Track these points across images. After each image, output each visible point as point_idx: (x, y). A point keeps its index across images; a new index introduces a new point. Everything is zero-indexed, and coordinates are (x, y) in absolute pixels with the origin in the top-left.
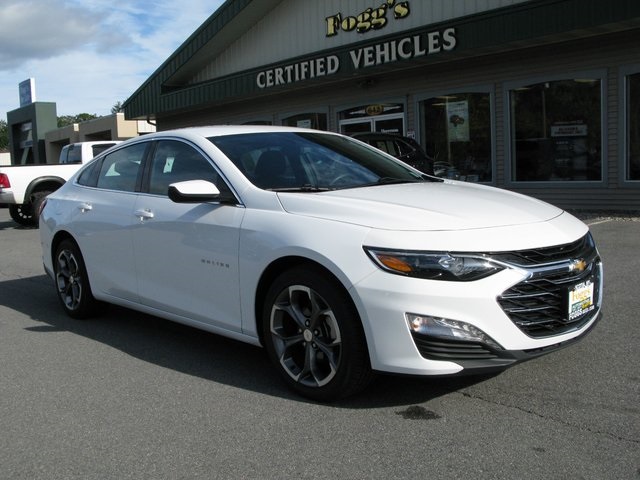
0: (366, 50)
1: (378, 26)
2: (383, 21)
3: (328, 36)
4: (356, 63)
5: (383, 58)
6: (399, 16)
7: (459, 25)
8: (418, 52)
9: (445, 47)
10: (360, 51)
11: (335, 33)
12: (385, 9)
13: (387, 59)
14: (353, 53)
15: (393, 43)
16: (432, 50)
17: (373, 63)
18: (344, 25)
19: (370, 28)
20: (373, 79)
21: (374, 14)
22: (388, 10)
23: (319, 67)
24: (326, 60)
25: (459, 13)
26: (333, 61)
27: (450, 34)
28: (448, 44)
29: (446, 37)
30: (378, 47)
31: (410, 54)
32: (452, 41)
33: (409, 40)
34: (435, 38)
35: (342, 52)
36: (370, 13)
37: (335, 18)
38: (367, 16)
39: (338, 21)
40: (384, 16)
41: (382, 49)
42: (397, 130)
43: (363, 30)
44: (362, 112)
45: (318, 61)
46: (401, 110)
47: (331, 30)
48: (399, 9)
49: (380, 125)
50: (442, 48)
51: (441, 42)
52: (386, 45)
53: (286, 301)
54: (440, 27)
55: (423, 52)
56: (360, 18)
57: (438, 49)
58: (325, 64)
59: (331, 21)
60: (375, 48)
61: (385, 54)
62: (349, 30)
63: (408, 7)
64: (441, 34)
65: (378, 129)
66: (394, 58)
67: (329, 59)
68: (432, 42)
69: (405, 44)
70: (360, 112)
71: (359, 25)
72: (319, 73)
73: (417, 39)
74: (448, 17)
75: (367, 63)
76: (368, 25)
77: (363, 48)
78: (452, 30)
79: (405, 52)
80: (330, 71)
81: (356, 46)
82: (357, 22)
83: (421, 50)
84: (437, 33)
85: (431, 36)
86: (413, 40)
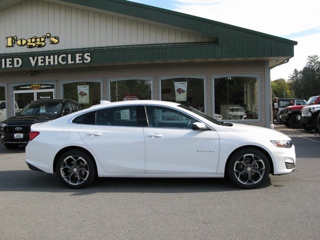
0: (40, 58)
1: (40, 46)
2: (43, 44)
3: (7, 46)
4: (33, 63)
5: (49, 62)
6: (53, 43)
7: (93, 51)
8: (70, 62)
9: (85, 61)
10: (36, 58)
11: (13, 46)
12: (45, 38)
13: (52, 63)
14: (31, 58)
15: (56, 56)
16: (78, 61)
17: (43, 64)
18: (19, 42)
19: (35, 46)
21: (38, 40)
22: (46, 39)
23: (8, 63)
24: (13, 60)
25: (91, 46)
26: (18, 61)
27: (88, 55)
28: (87, 60)
29: (85, 56)
30: (47, 57)
31: (65, 62)
32: (89, 59)
33: (65, 56)
34: (80, 56)
35: (24, 56)
36: (36, 39)
37: (13, 38)
38: (33, 40)
39: (14, 40)
40: (44, 42)
41: (49, 58)
42: (49, 97)
43: (31, 47)
44: (29, 87)
45: (8, 60)
46: (52, 87)
47: (10, 44)
48: (53, 39)
49: (39, 94)
50: (83, 61)
51: (83, 58)
52: (52, 57)
54: (83, 51)
55: (73, 62)
56: (29, 41)
57: (81, 62)
58: (13, 62)
59: (10, 40)
60: (45, 57)
61: (50, 61)
62: (22, 45)
63: (58, 39)
64: (83, 55)
65: (38, 98)
66: (56, 63)
67: (15, 60)
68: (78, 58)
69: (63, 58)
70: (27, 87)
71: (28, 44)
72: (8, 66)
73: (69, 56)
74: (86, 46)
75: (40, 64)
76: (34, 44)
77: (37, 56)
78: (89, 54)
79: (62, 61)
80: (15, 66)
81: (34, 55)
82: (27, 42)
83: (72, 61)
84: (81, 54)
85: (77, 55)
86: (67, 56)
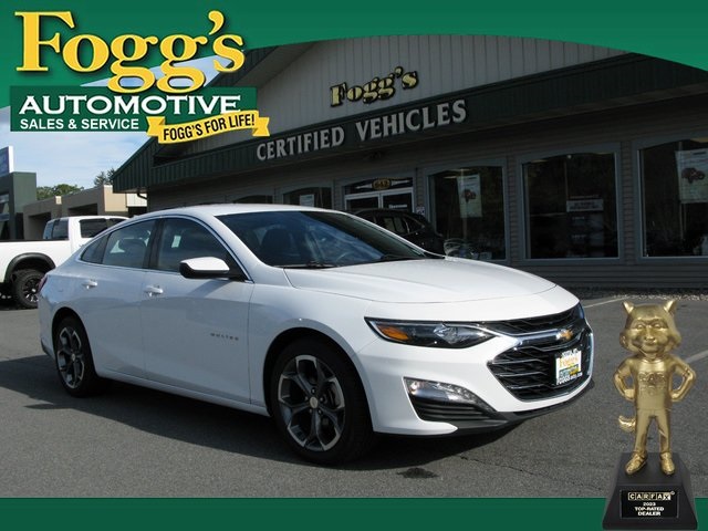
0: (373, 121)
1: (385, 97)
2: (390, 91)
3: (333, 106)
4: (362, 135)
5: (390, 129)
6: (407, 87)
7: (470, 96)
8: (427, 125)
9: (455, 119)
10: (367, 122)
11: (341, 104)
12: (393, 79)
13: (394, 131)
14: (359, 125)
15: (401, 115)
16: (441, 122)
17: (379, 135)
18: (350, 95)
19: (377, 98)
20: (381, 152)
21: (381, 84)
22: (396, 80)
23: (323, 138)
24: (331, 131)
25: (469, 84)
26: (338, 133)
27: (460, 106)
28: (458, 116)
29: (456, 108)
30: (385, 119)
31: (418, 127)
32: (462, 113)
33: (417, 111)
34: (444, 109)
35: (347, 123)
36: (377, 83)
37: (340, 87)
38: (373, 86)
39: (343, 91)
40: (391, 86)
41: (390, 121)
42: (405, 206)
43: (370, 100)
44: (370, 186)
45: (322, 133)
46: (410, 185)
47: (336, 100)
48: (408, 79)
49: (388, 200)
50: (452, 120)
51: (451, 113)
52: (394, 117)
53: (294, 371)
54: (449, 98)
55: (433, 124)
56: (366, 88)
57: (448, 121)
58: (329, 135)
59: (336, 90)
60: (382, 120)
61: (393, 125)
62: (355, 100)
63: (416, 77)
64: (451, 106)
65: (386, 204)
66: (402, 130)
67: (334, 130)
68: (441, 114)
69: (414, 116)
70: (367, 186)
71: (366, 95)
72: (323, 146)
73: (425, 110)
74: (458, 87)
75: (374, 135)
76: (374, 95)
77: (369, 119)
78: (462, 102)
79: (413, 124)
80: (335, 143)
81: (363, 117)
82: (363, 92)
83: (430, 122)
84: (447, 105)
85: (440, 107)
86: (421, 111)
